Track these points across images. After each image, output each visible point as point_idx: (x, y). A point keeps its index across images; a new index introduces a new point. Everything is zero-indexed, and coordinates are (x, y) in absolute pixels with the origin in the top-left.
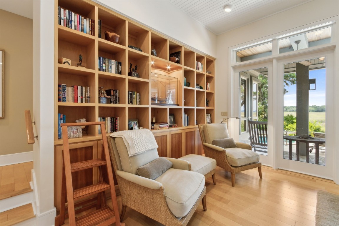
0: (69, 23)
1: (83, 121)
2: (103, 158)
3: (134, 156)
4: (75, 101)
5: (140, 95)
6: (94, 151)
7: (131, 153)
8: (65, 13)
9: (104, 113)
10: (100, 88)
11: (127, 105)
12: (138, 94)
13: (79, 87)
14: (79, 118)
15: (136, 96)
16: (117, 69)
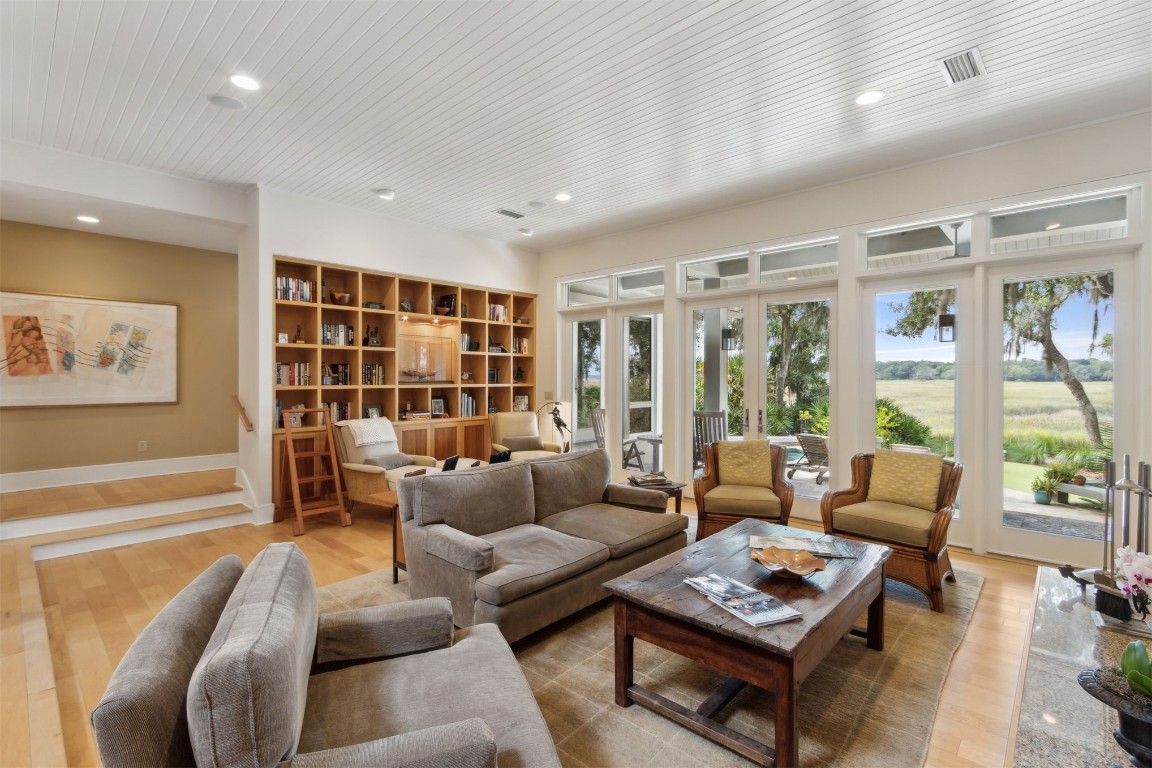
0: (286, 292)
1: (301, 408)
2: (327, 448)
3: (362, 446)
4: (292, 383)
5: (384, 369)
6: (316, 444)
7: (358, 442)
8: (281, 282)
9: (328, 397)
10: (323, 363)
11: (360, 387)
12: (381, 368)
13: (297, 365)
14: (296, 404)
15: (378, 371)
16: (347, 336)
